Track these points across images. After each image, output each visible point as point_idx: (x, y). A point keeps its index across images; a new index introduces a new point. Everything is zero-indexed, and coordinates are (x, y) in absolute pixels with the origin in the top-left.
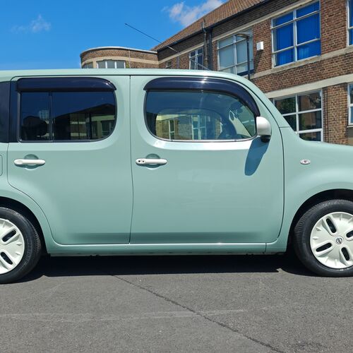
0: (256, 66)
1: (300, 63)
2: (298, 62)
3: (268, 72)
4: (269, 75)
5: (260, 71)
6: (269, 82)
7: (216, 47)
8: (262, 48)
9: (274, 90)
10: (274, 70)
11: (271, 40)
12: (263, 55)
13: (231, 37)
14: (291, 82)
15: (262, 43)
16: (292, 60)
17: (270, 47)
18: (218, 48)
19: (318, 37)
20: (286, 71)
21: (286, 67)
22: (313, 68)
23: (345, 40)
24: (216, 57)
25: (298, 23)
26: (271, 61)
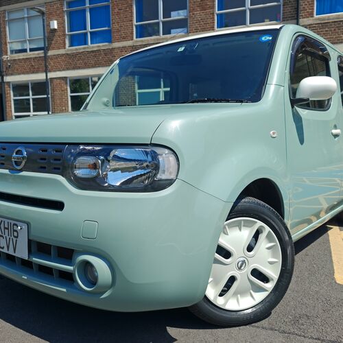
0: (50, 44)
1: (93, 47)
2: (91, 46)
3: (62, 51)
4: (63, 55)
5: (53, 49)
6: (63, 61)
7: (4, 17)
8: (56, 27)
9: (68, 69)
10: (68, 50)
11: (65, 21)
12: (57, 34)
13: (21, 10)
14: (85, 64)
15: (55, 22)
16: (86, 43)
17: (64, 27)
18: (7, 19)
19: (109, 27)
20: (80, 53)
21: (80, 49)
22: (106, 54)
23: (132, 33)
24: (5, 28)
25: (91, 10)
26: (65, 41)
